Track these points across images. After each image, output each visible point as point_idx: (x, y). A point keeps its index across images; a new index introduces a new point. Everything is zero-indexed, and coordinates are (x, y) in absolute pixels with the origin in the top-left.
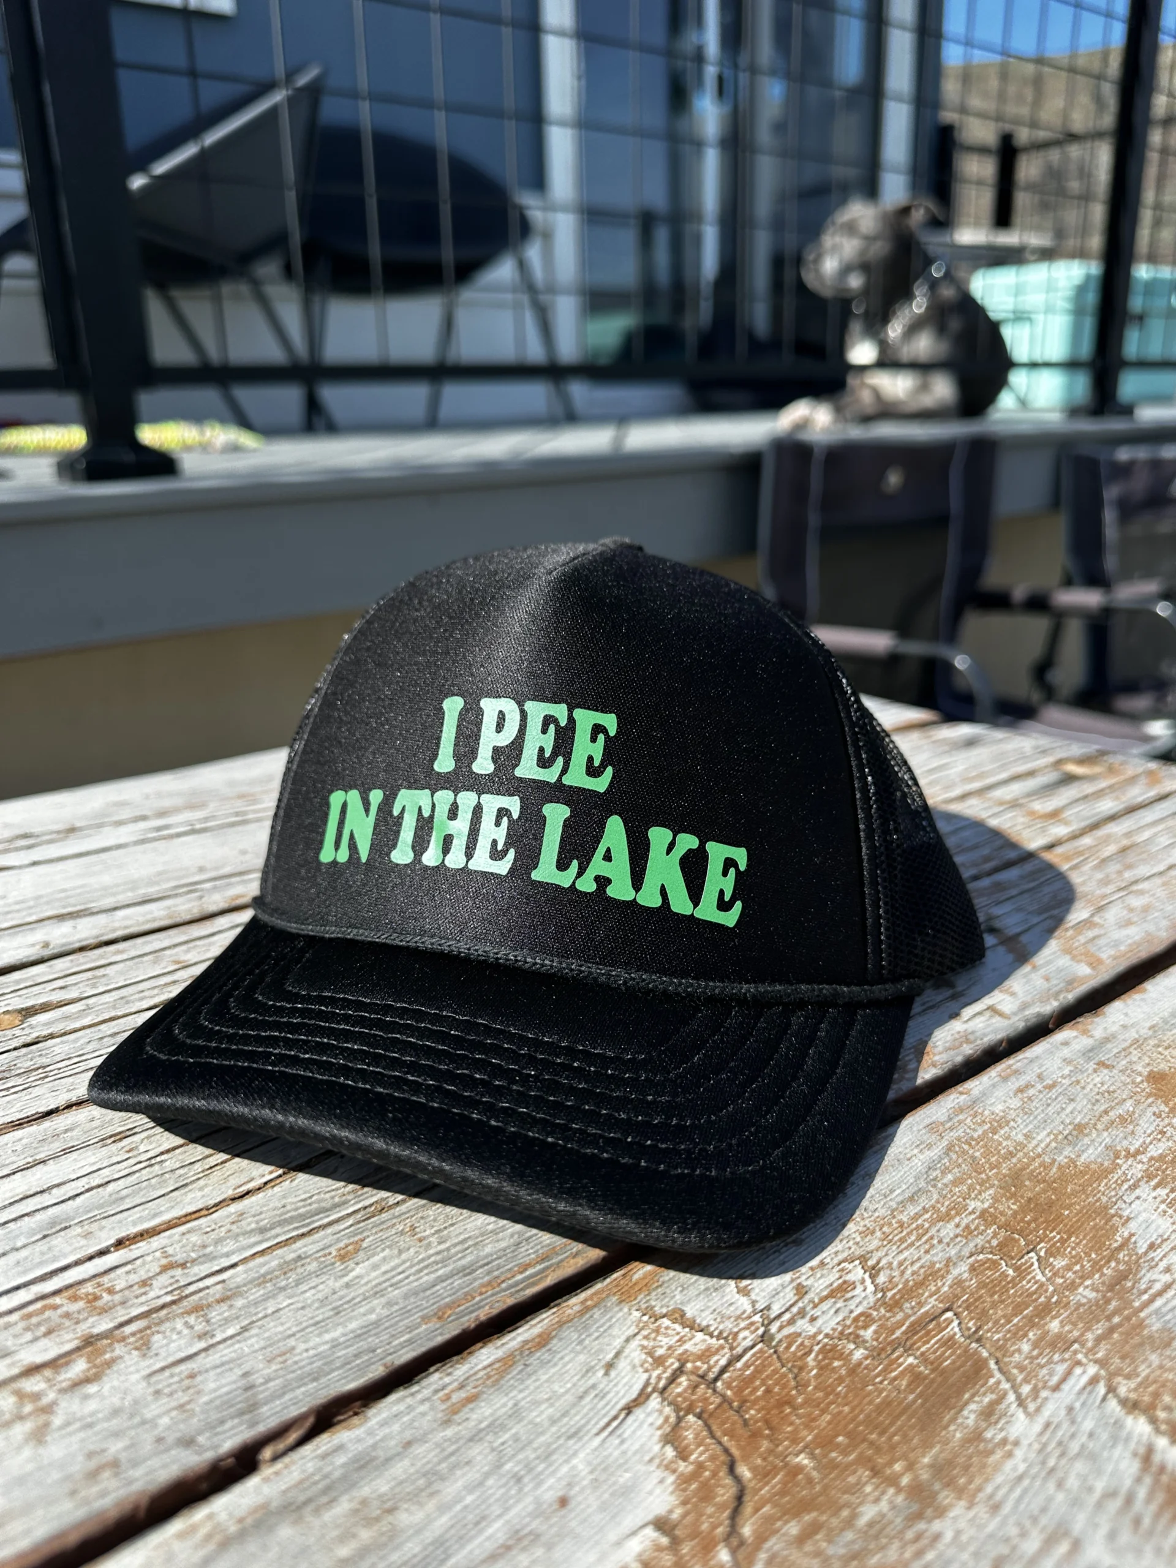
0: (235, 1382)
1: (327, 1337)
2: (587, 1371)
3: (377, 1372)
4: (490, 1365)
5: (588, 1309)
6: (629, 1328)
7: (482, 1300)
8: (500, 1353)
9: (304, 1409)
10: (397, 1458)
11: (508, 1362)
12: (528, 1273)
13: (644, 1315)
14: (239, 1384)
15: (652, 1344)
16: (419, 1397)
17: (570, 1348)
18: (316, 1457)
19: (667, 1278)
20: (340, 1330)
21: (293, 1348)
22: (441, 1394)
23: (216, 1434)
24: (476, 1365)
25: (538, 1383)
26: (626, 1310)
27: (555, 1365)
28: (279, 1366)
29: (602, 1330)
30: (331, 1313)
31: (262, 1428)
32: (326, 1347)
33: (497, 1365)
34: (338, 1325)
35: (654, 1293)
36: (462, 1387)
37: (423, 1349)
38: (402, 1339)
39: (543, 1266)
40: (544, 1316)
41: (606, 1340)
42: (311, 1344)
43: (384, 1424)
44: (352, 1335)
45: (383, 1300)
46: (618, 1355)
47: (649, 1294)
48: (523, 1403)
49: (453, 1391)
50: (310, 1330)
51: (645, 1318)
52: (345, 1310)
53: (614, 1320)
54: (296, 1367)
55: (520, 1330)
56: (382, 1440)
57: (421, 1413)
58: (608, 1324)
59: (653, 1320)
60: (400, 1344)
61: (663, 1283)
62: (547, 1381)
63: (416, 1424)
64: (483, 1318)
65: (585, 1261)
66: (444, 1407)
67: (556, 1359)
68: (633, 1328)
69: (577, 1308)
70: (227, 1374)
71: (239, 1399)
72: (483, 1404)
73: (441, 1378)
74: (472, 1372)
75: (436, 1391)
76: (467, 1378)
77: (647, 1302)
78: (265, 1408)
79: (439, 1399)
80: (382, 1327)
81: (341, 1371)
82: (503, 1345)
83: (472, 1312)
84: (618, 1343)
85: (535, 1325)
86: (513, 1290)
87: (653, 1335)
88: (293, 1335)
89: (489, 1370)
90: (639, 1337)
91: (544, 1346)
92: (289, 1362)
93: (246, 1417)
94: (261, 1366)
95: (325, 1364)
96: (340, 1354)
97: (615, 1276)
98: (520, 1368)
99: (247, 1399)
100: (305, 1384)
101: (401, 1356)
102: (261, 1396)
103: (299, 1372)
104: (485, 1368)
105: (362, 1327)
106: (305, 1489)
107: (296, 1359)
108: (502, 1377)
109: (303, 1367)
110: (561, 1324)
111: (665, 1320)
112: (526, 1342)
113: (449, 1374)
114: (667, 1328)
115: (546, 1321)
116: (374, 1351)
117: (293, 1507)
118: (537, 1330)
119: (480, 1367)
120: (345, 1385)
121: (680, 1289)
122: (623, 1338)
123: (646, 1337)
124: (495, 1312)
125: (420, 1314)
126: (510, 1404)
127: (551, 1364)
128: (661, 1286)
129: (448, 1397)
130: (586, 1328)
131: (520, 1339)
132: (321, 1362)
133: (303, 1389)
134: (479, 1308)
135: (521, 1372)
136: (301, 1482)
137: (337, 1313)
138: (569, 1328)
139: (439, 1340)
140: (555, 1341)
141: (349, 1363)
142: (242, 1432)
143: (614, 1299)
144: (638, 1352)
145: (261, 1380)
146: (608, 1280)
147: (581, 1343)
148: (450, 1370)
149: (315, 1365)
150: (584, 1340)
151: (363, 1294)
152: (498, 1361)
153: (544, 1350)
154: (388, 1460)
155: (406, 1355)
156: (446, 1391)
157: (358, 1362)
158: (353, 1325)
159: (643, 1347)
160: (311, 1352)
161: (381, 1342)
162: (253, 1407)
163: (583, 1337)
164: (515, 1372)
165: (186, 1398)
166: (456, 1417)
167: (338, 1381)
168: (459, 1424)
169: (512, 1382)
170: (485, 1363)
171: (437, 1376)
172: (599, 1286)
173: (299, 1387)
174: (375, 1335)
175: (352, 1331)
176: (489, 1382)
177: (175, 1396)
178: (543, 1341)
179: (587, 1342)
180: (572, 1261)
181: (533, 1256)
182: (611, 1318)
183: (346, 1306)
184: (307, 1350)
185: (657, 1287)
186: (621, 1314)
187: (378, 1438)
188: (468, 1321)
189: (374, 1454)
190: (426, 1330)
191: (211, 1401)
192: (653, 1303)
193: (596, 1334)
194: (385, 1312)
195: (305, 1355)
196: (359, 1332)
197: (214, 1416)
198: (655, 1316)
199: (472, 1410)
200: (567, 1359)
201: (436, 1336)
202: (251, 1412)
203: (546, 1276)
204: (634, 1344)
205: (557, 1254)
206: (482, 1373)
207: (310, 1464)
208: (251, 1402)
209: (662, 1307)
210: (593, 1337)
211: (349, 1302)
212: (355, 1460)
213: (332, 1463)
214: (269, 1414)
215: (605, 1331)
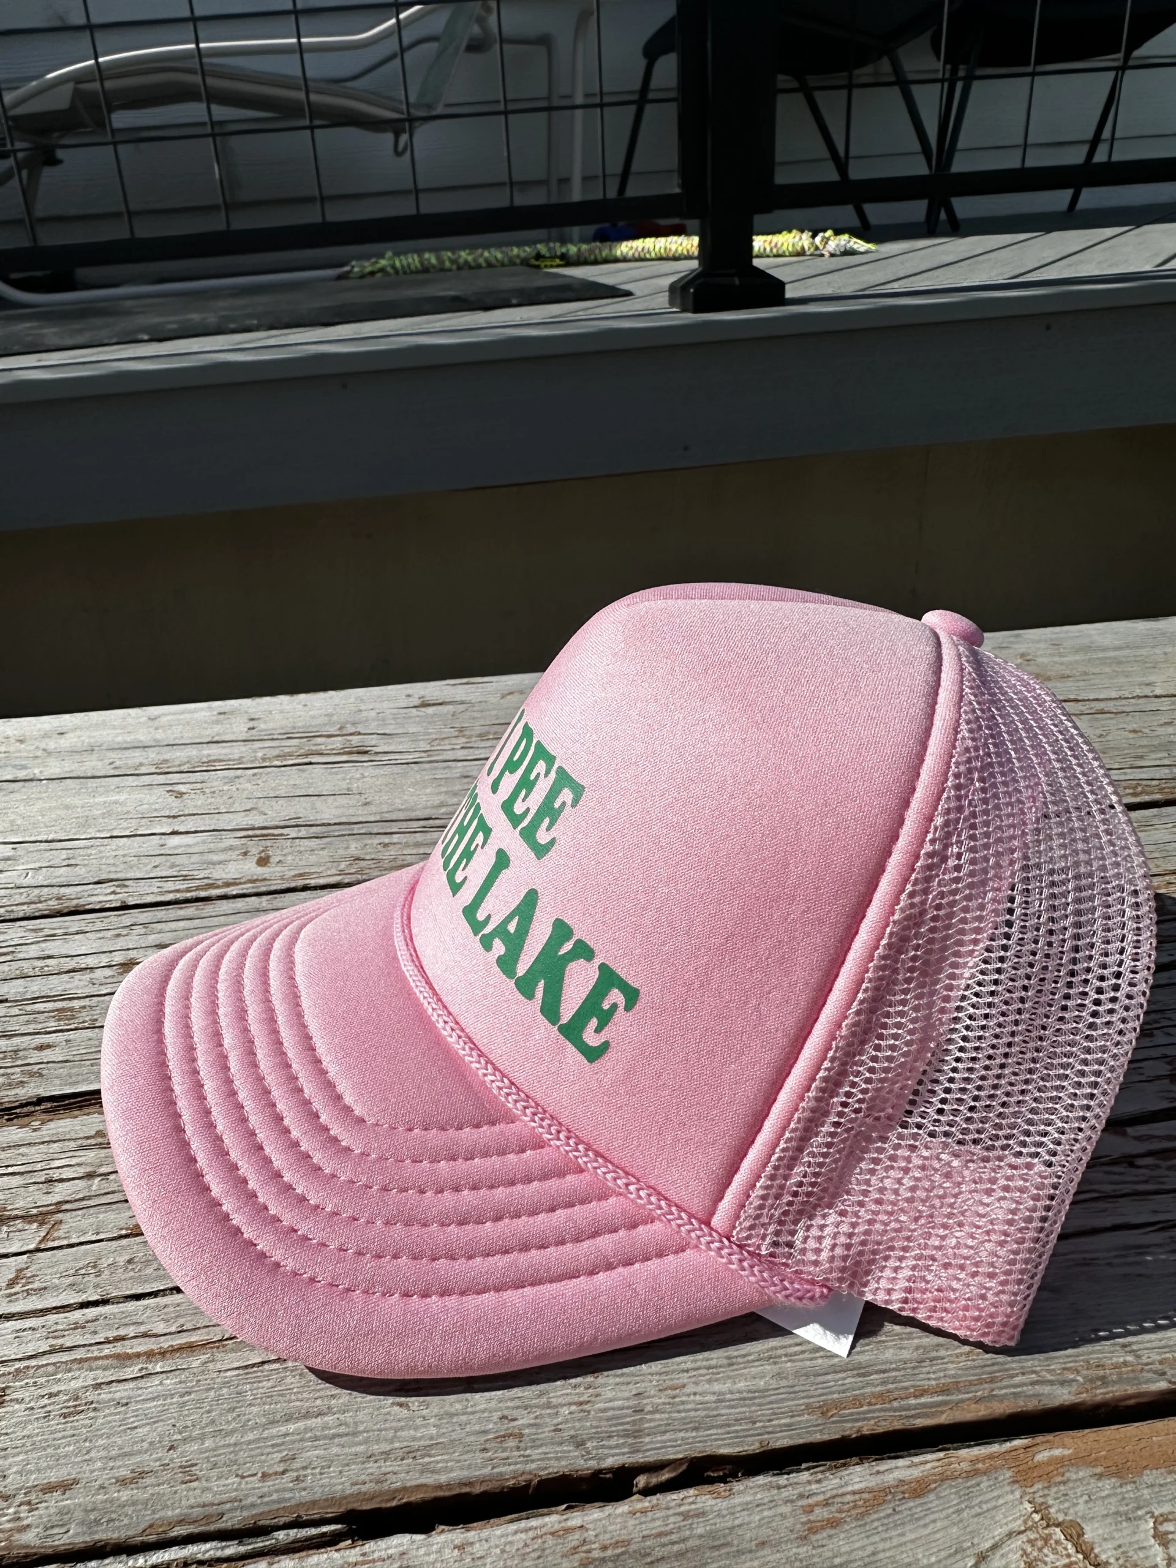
0: (628, 1399)
1: (716, 1387)
2: (956, 1552)
3: (751, 1446)
4: (860, 1492)
5: (976, 1473)
6: (1015, 1520)
7: (869, 1412)
8: (873, 1482)
9: (680, 1456)
10: (749, 1556)
11: (878, 1497)
12: (923, 1400)
13: (1036, 1512)
14: (632, 1403)
15: (1035, 1554)
16: (785, 1493)
17: (945, 1513)
18: (679, 1514)
19: (1074, 1477)
20: (728, 1385)
21: (684, 1386)
22: (804, 1502)
23: (603, 1447)
24: (846, 1484)
25: (903, 1539)
26: (1017, 1494)
27: (925, 1526)
28: (667, 1400)
29: (985, 1507)
30: (725, 1362)
31: (640, 1458)
32: (714, 1398)
33: (866, 1496)
34: (729, 1377)
35: (1054, 1489)
36: (826, 1503)
37: (801, 1441)
38: (783, 1421)
39: (940, 1398)
40: (929, 1457)
41: (987, 1522)
42: (699, 1389)
43: (746, 1507)
44: (738, 1396)
45: (775, 1369)
46: (995, 1547)
47: (1048, 1487)
48: (881, 1556)
49: (817, 1504)
50: (702, 1372)
51: (1037, 1517)
52: (739, 1364)
53: (1001, 1501)
54: (682, 1407)
55: (901, 1462)
56: (739, 1526)
57: (781, 1514)
58: (994, 1503)
59: (1044, 1523)
60: (780, 1426)
61: (1068, 1480)
62: (913, 1541)
63: (774, 1524)
64: (866, 1431)
65: (989, 1411)
66: (804, 1519)
67: (927, 1520)
68: (1020, 1522)
69: (965, 1466)
70: (624, 1388)
71: (628, 1419)
72: (842, 1536)
73: (809, 1482)
74: (841, 1491)
75: (801, 1496)
76: (834, 1497)
77: (1044, 1496)
78: (647, 1439)
79: (802, 1506)
80: (768, 1400)
81: (719, 1431)
82: (878, 1472)
83: (857, 1420)
84: (999, 1532)
85: (916, 1465)
86: (903, 1413)
87: (1040, 1543)
88: (687, 1371)
89: (857, 1497)
90: (1023, 1537)
91: (919, 1496)
92: (677, 1400)
93: (630, 1441)
94: (652, 1392)
95: (707, 1416)
96: (723, 1412)
97: (1017, 1443)
98: (890, 1511)
99: (634, 1422)
100: (686, 1430)
101: (778, 1439)
102: (647, 1425)
103: (683, 1415)
104: (854, 1493)
105: (749, 1391)
106: (664, 1545)
107: (684, 1398)
108: (866, 1513)
109: (689, 1410)
110: (943, 1478)
111: (1058, 1530)
112: (902, 1482)
113: (819, 1481)
114: (1058, 1542)
115: (928, 1466)
116: (754, 1423)
117: (649, 1560)
118: (916, 1473)
119: (850, 1488)
120: (720, 1446)
121: (1086, 1498)
122: (1005, 1530)
123: (1030, 1541)
124: (880, 1430)
125: (806, 1401)
126: (870, 1549)
127: (922, 1523)
128: (1064, 1483)
129: (809, 1509)
130: (969, 1497)
131: (898, 1475)
132: (704, 1413)
133: (682, 1434)
134: (865, 1419)
135: (889, 1516)
136: (660, 1535)
137: (732, 1364)
138: (951, 1487)
139: (818, 1437)
140: (932, 1496)
141: (729, 1425)
142: (624, 1454)
143: (1009, 1474)
144: (1018, 1555)
145: (649, 1408)
146: (1008, 1445)
147: (959, 1512)
148: (820, 1476)
149: (699, 1413)
150: (963, 1510)
151: (759, 1353)
152: (870, 1491)
153: (919, 1501)
154: (740, 1552)
155: (782, 1441)
156: (810, 1501)
157: (737, 1428)
158: (741, 1385)
159: (1025, 1553)
160: (698, 1398)
161: (763, 1415)
162: (637, 1433)
163: (963, 1506)
164: (882, 1515)
165: (585, 1398)
166: (814, 1538)
167: (716, 1440)
168: (814, 1548)
169: (876, 1524)
170: (857, 1487)
171: (805, 1476)
172: (995, 1448)
173: (680, 1431)
174: (760, 1405)
175: (739, 1392)
176: (854, 1512)
177: (578, 1391)
178: (919, 1489)
179: (965, 1514)
180: (973, 1406)
181: (933, 1382)
182: (999, 1497)
183: (740, 1360)
184: (695, 1394)
185: (1060, 1483)
186: (1011, 1497)
187: (737, 1522)
188: (850, 1429)
189: (729, 1539)
190: (808, 1421)
191: (605, 1410)
192: (1051, 1502)
193: (977, 1510)
194: (774, 1384)
195: (692, 1397)
196: (745, 1395)
197: (605, 1427)
198: (1049, 1519)
199: (830, 1537)
200: (939, 1525)
201: (816, 1432)
202: (635, 1437)
203: (942, 1412)
204: (1018, 1542)
205: (960, 1392)
206: (849, 1498)
207: (672, 1520)
208: (637, 1427)
209: (1059, 1511)
210: (973, 1512)
211: (745, 1356)
212: (711, 1535)
213: (691, 1529)
214: (648, 1447)
215: (988, 1510)
